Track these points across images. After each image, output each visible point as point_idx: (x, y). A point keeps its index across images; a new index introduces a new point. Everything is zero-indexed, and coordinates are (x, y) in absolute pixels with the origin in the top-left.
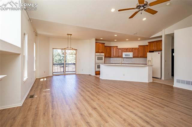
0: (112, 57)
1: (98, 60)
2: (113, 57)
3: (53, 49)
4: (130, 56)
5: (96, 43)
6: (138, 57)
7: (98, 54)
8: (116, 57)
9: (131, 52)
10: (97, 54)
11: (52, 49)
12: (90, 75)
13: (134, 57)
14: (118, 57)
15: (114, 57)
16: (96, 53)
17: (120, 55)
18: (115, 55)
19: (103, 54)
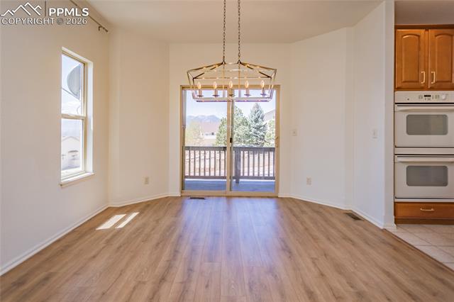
1: (409, 132)
3: (183, 88)
5: (396, 28)
7: (414, 96)
10: (404, 96)
11: (179, 89)
12: (355, 217)
16: (397, 89)
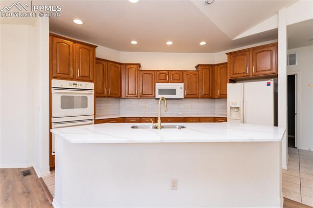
0: (123, 95)
1: (63, 107)
2: (126, 98)
4: (175, 93)
6: (198, 98)
8: (137, 97)
9: (178, 81)
13: (187, 97)
14: (143, 96)
15: (131, 98)
17: (147, 90)
18: (131, 90)
19: (91, 86)
